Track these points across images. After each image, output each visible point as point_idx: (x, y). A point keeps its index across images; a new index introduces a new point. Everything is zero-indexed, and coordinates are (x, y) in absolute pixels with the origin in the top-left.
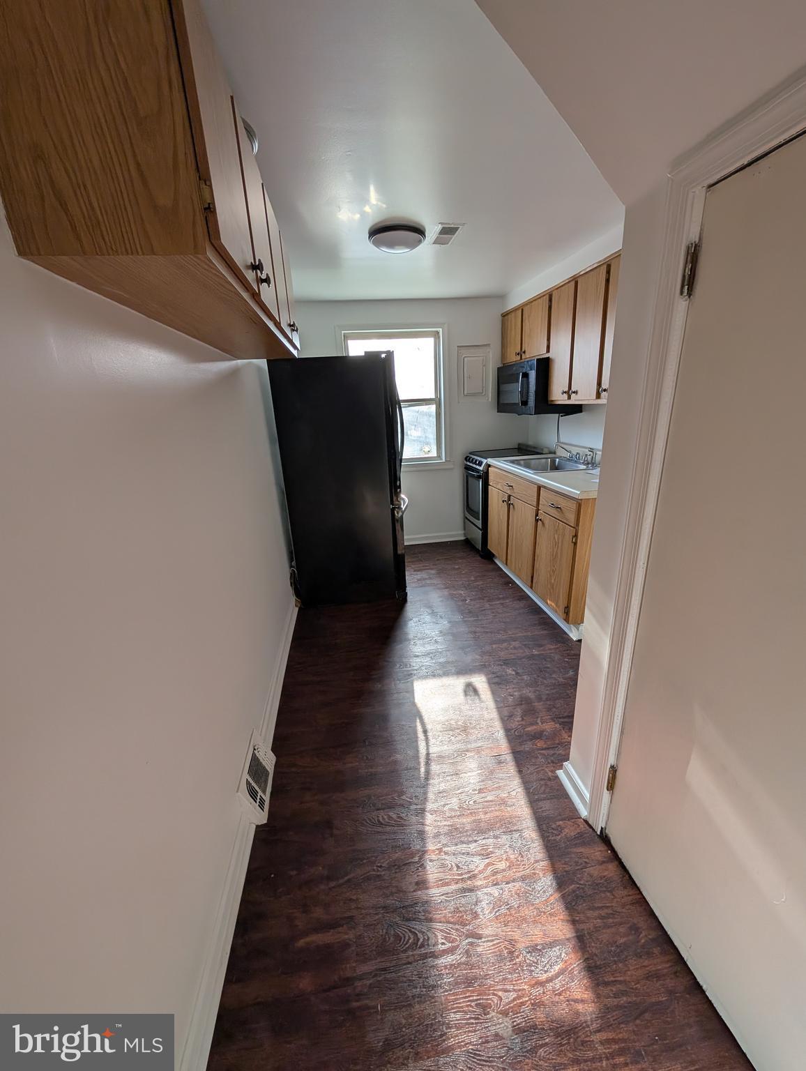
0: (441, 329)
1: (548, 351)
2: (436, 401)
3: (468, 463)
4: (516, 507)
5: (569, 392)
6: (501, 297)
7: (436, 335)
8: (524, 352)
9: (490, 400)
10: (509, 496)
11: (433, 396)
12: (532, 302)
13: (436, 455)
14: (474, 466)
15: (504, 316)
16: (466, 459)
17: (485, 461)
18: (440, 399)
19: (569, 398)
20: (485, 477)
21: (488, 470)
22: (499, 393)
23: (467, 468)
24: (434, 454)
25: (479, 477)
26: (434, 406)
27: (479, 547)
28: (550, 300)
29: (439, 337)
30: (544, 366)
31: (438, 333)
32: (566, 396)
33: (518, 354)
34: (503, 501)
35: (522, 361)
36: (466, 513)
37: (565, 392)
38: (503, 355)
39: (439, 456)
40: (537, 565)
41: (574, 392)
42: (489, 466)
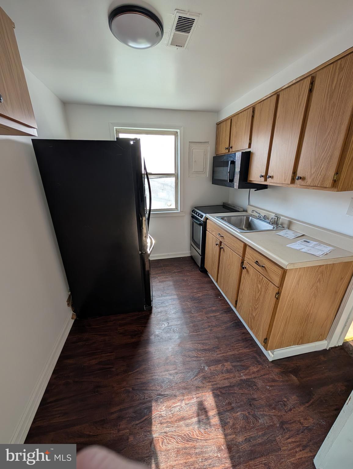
0: (179, 130)
1: (250, 147)
2: (175, 175)
3: (194, 214)
4: (225, 250)
5: (266, 176)
6: (216, 112)
7: (176, 134)
8: (231, 148)
9: (208, 176)
10: (221, 242)
11: (173, 172)
12: (239, 114)
13: (175, 208)
14: (197, 217)
15: (218, 125)
16: (193, 211)
17: (204, 215)
18: (178, 174)
19: (266, 180)
20: (204, 225)
21: (206, 221)
22: (214, 172)
23: (193, 217)
24: (173, 206)
25: (200, 225)
26: (174, 178)
27: (199, 264)
28: (253, 112)
29: (178, 136)
30: (247, 157)
31: (177, 132)
32: (263, 179)
33: (227, 149)
34: (216, 245)
35: (229, 153)
36: (192, 242)
37: (263, 176)
38: (217, 149)
39: (177, 208)
40: (240, 296)
41: (270, 177)
42: (207, 219)
